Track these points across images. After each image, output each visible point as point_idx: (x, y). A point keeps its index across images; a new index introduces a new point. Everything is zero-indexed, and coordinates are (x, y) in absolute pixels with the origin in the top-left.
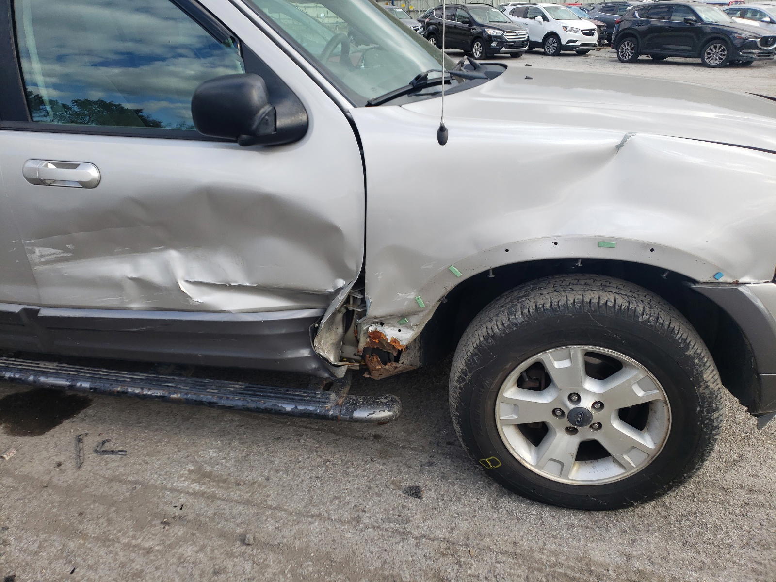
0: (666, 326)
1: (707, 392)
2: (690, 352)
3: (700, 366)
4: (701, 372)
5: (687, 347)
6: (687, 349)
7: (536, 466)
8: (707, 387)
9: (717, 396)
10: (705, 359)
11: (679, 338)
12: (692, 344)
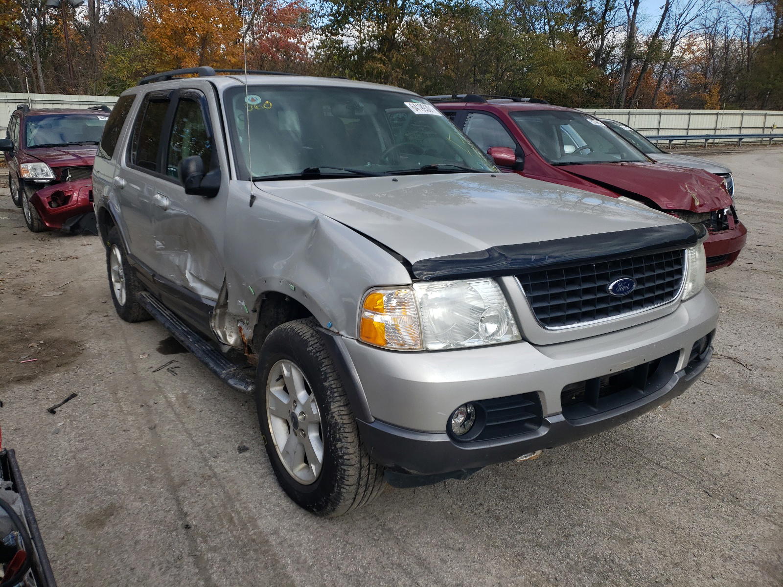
0: (319, 359)
1: (333, 422)
2: (326, 384)
3: (330, 397)
4: (330, 403)
5: (325, 380)
6: (325, 381)
7: (282, 454)
8: (333, 417)
9: (340, 429)
10: (336, 394)
11: (323, 371)
12: (330, 379)
